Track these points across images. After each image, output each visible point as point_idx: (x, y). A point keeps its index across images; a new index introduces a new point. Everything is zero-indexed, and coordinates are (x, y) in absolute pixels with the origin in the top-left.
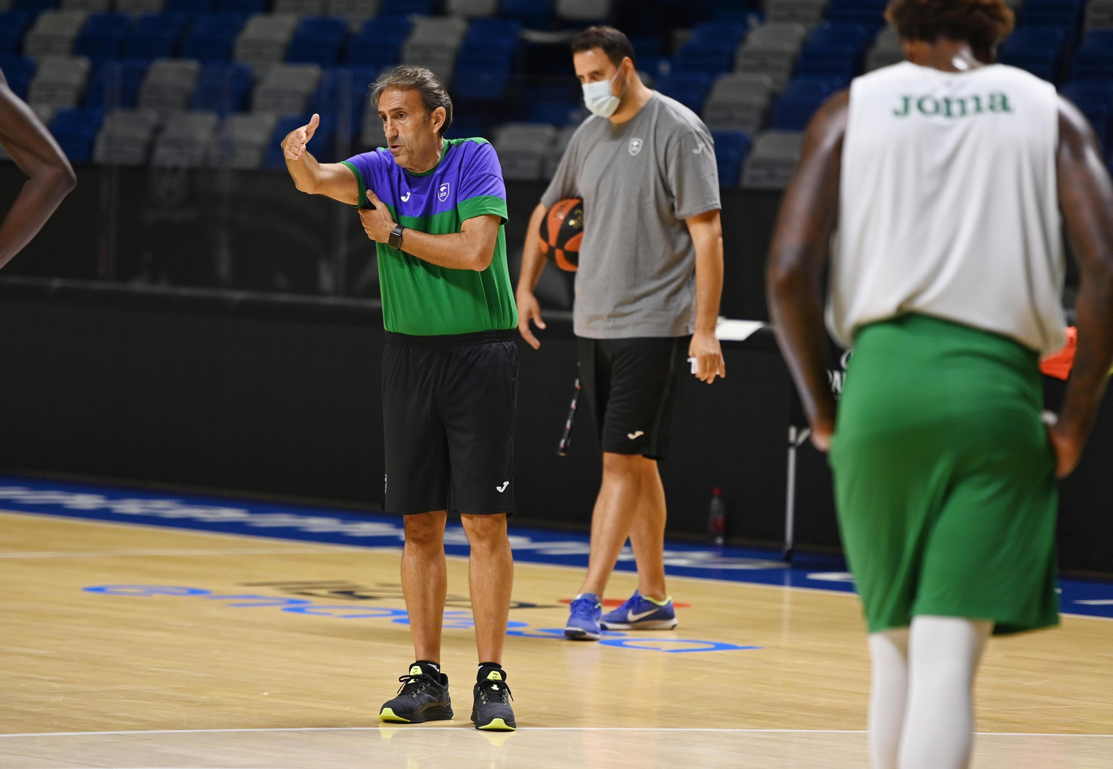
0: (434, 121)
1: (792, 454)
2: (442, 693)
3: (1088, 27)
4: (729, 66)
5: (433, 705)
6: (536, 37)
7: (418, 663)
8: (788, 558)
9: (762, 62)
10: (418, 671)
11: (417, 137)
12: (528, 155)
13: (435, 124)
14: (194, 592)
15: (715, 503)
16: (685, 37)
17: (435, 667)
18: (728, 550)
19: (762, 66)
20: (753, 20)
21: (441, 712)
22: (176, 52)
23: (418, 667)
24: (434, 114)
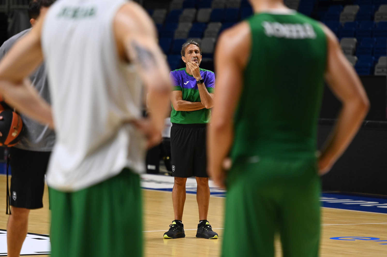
2: (182, 229)
5: (179, 233)
7: (175, 221)
10: (175, 223)
14: (373, 239)
17: (180, 222)
21: (181, 235)
23: (175, 222)
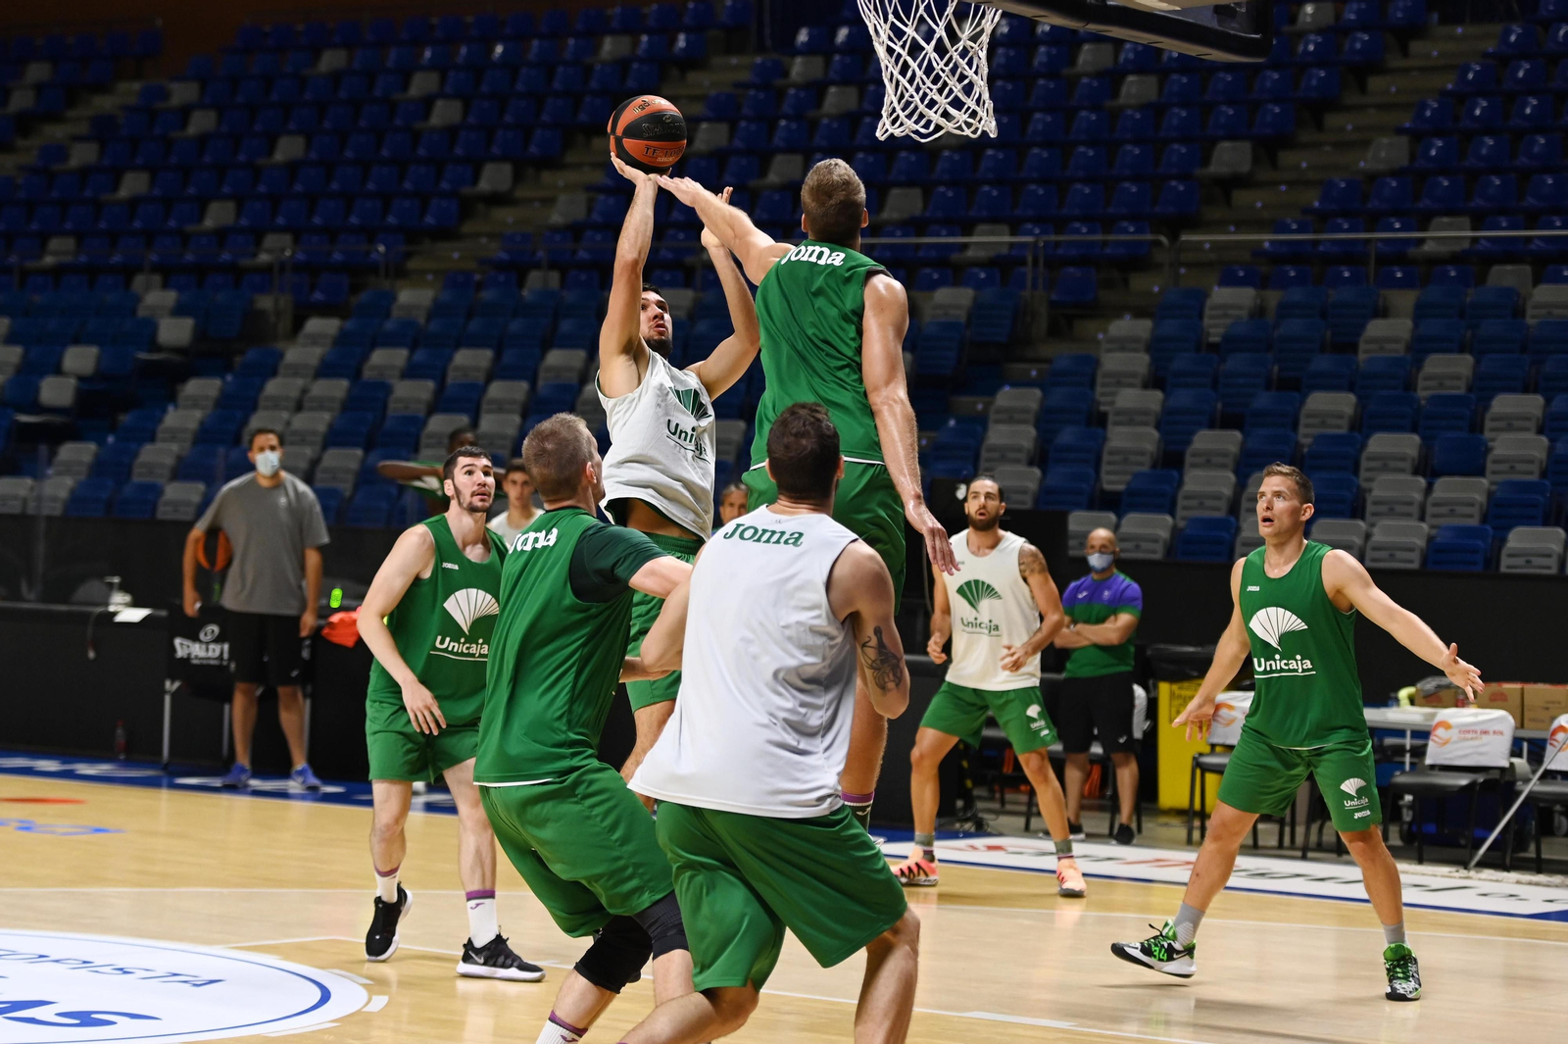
1: (167, 699)
3: (390, 413)
4: (152, 438)
6: (24, 418)
8: (165, 768)
9: (174, 435)
12: (15, 497)
15: (120, 731)
16: (125, 418)
18: (129, 763)
19: (173, 439)
20: (171, 409)
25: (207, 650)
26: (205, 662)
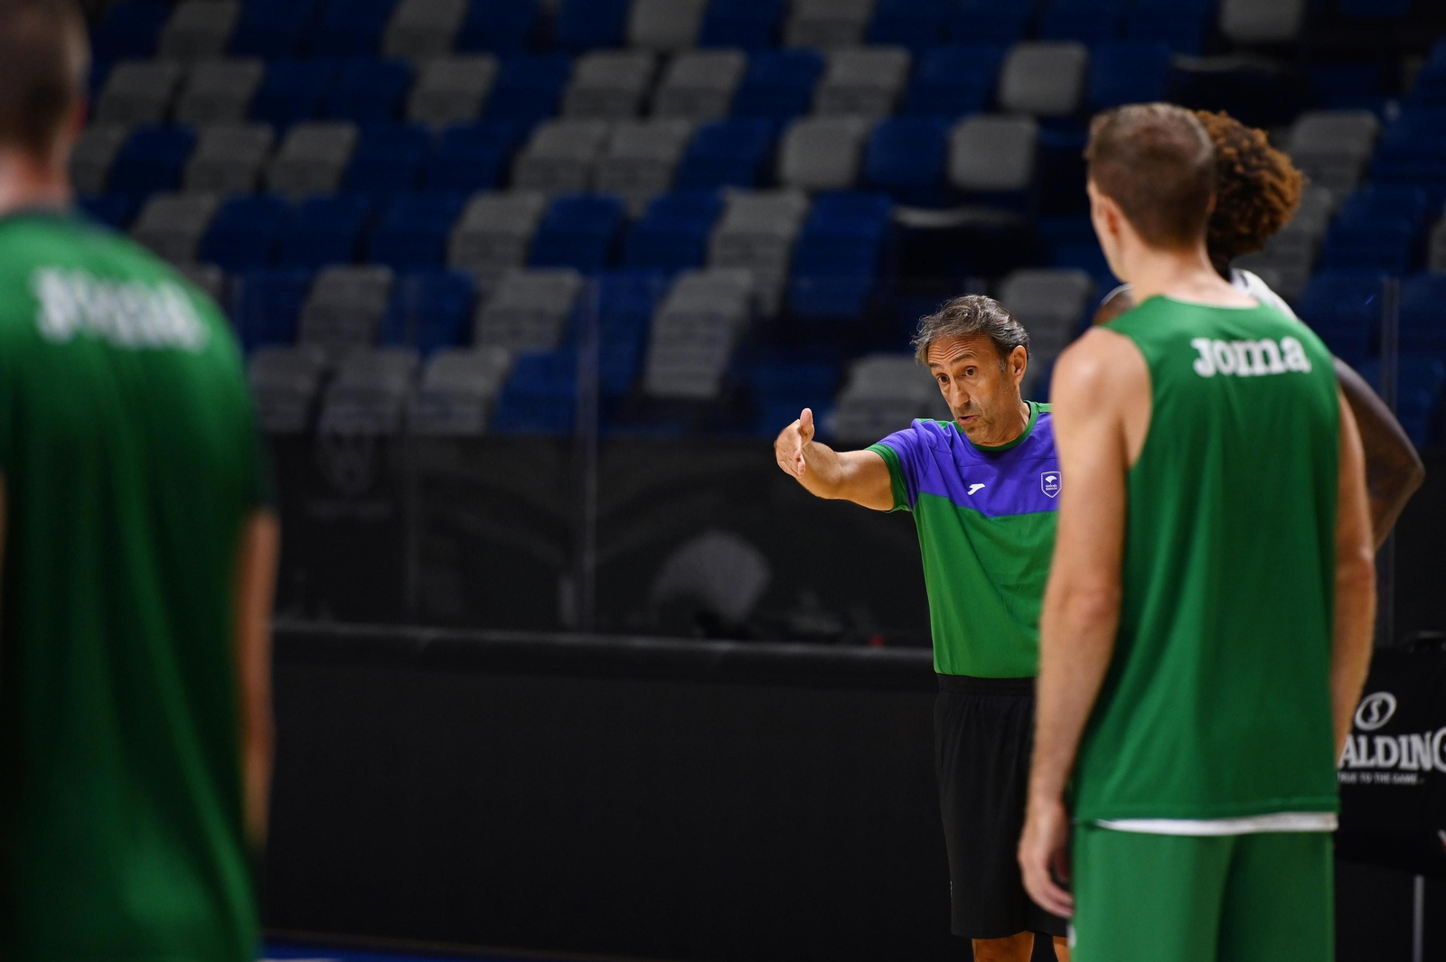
0: (1014, 368)
6: (917, 218)
11: (995, 398)
13: (1016, 372)
22: (358, 256)
24: (1011, 358)
25: (1371, 752)
26: (1367, 778)
